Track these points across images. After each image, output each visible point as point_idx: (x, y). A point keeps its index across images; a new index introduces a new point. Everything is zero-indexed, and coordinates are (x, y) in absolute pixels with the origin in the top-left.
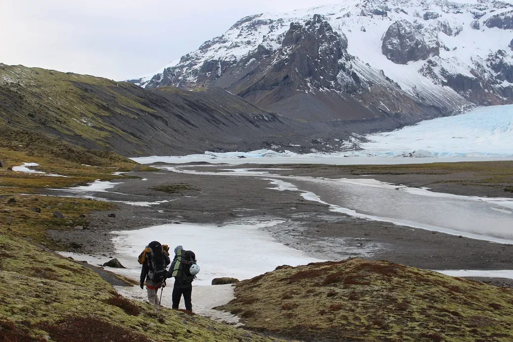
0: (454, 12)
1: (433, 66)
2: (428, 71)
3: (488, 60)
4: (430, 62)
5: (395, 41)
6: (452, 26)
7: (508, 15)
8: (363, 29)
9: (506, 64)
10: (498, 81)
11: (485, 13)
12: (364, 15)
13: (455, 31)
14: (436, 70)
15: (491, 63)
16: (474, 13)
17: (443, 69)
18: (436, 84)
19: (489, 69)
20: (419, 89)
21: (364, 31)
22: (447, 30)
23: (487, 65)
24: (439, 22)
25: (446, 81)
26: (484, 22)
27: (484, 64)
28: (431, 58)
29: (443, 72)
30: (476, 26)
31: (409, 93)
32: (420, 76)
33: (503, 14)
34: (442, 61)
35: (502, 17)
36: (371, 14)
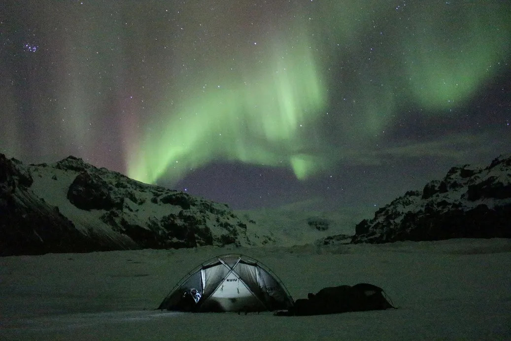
0: (140, 191)
1: (115, 216)
2: (109, 219)
3: (162, 221)
4: (113, 213)
5: (81, 189)
6: (137, 198)
7: (178, 196)
8: (54, 177)
9: (176, 224)
10: (170, 237)
11: (162, 194)
12: (60, 168)
13: (139, 201)
14: (117, 220)
15: (165, 224)
16: (154, 193)
17: (123, 219)
18: (115, 230)
19: (163, 228)
20: (95, 231)
21: (55, 179)
22: (133, 199)
23: (162, 225)
24: (127, 191)
25: (124, 230)
26: (161, 200)
27: (159, 224)
28: (114, 210)
29: (124, 222)
30: (154, 201)
31: (83, 233)
32: (100, 221)
33: (174, 195)
34: (124, 214)
35: (174, 197)
36: (66, 168)
